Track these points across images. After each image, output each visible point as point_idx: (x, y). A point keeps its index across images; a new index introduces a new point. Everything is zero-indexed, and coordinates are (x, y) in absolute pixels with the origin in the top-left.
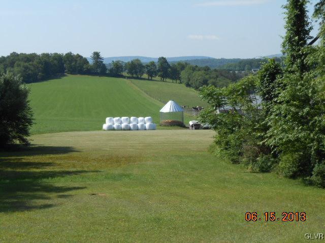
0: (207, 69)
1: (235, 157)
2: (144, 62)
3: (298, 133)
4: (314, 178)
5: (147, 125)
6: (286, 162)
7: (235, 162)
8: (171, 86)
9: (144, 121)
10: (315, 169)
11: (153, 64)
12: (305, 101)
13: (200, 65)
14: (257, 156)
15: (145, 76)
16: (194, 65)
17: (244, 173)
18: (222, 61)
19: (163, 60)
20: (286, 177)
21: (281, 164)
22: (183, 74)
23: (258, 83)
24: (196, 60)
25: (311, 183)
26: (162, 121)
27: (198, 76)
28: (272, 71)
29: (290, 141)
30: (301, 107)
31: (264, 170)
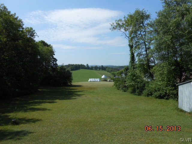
0: (112, 68)
1: (118, 88)
2: (98, 66)
3: (133, 83)
4: (136, 93)
5: (98, 81)
6: (130, 89)
7: (118, 89)
8: (104, 72)
9: (98, 80)
10: (137, 91)
11: (100, 67)
12: (134, 76)
13: (111, 67)
14: (123, 88)
15: (98, 69)
16: (109, 67)
17: (121, 92)
18: (116, 66)
19: (102, 66)
20: (130, 93)
21: (129, 90)
22: (107, 69)
23: (123, 71)
24: (110, 66)
25: (136, 95)
26: (102, 80)
27: (110, 70)
28: (127, 69)
29: (131, 85)
30: (133, 77)
31: (125, 91)
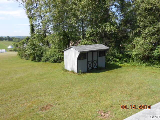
0: (19, 39)
1: (21, 57)
2: (4, 37)
3: (32, 51)
4: (36, 60)
5: (4, 51)
7: (21, 58)
8: (11, 42)
10: (36, 58)
11: (6, 37)
12: (34, 45)
13: (17, 38)
14: (26, 57)
15: (4, 40)
16: (16, 38)
17: (23, 60)
18: (23, 37)
19: (8, 37)
20: (31, 60)
21: (30, 58)
22: (14, 40)
23: (25, 41)
25: (36, 61)
26: (8, 50)
27: (17, 40)
28: (28, 39)
29: (31, 53)
30: (33, 46)
31: (27, 59)
